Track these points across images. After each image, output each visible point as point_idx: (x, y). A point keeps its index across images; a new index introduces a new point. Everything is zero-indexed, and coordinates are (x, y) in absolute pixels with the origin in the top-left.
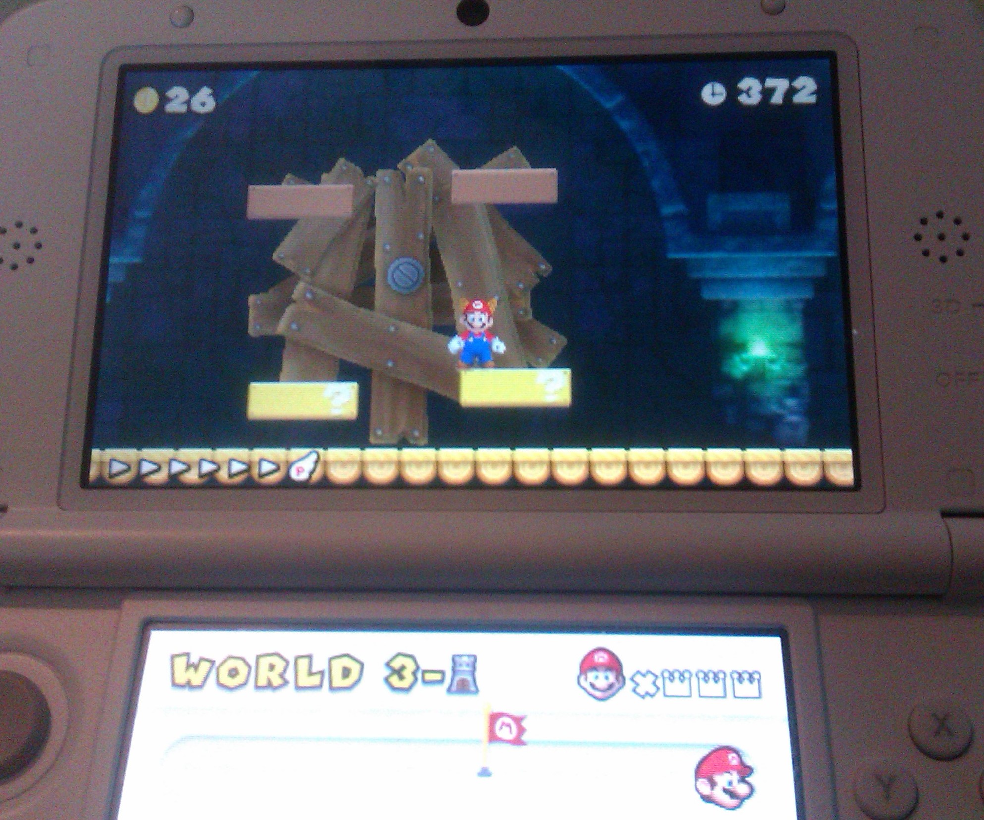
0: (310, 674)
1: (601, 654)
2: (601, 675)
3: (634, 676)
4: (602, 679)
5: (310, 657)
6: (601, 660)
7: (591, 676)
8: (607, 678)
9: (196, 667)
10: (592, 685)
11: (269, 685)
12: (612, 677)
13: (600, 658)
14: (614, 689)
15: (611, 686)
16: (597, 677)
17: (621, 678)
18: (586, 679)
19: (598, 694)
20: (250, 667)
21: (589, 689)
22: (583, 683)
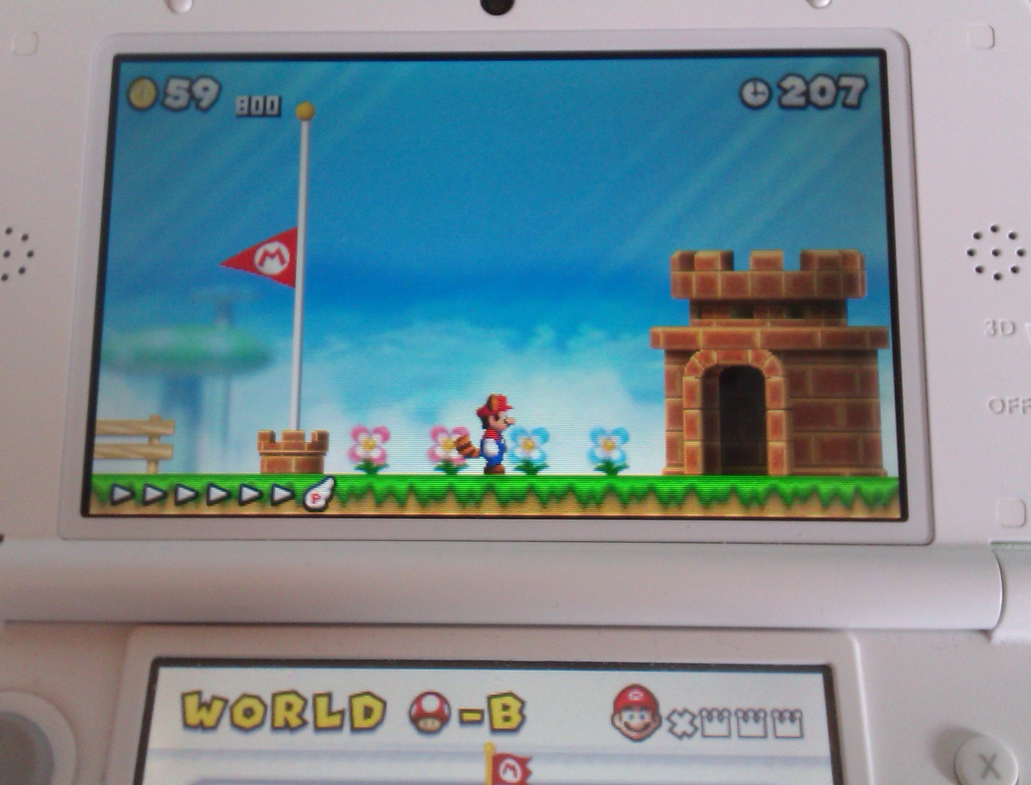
0: (330, 713)
1: (636, 692)
2: (637, 714)
3: (671, 715)
4: (636, 719)
5: (329, 696)
6: (636, 699)
7: (626, 715)
8: (642, 717)
9: (208, 706)
10: (627, 725)
11: (287, 727)
12: (647, 717)
13: (635, 696)
14: (650, 730)
15: (647, 726)
16: (631, 717)
17: (657, 719)
18: (620, 719)
19: (633, 734)
20: (265, 706)
21: (624, 729)
22: (618, 723)
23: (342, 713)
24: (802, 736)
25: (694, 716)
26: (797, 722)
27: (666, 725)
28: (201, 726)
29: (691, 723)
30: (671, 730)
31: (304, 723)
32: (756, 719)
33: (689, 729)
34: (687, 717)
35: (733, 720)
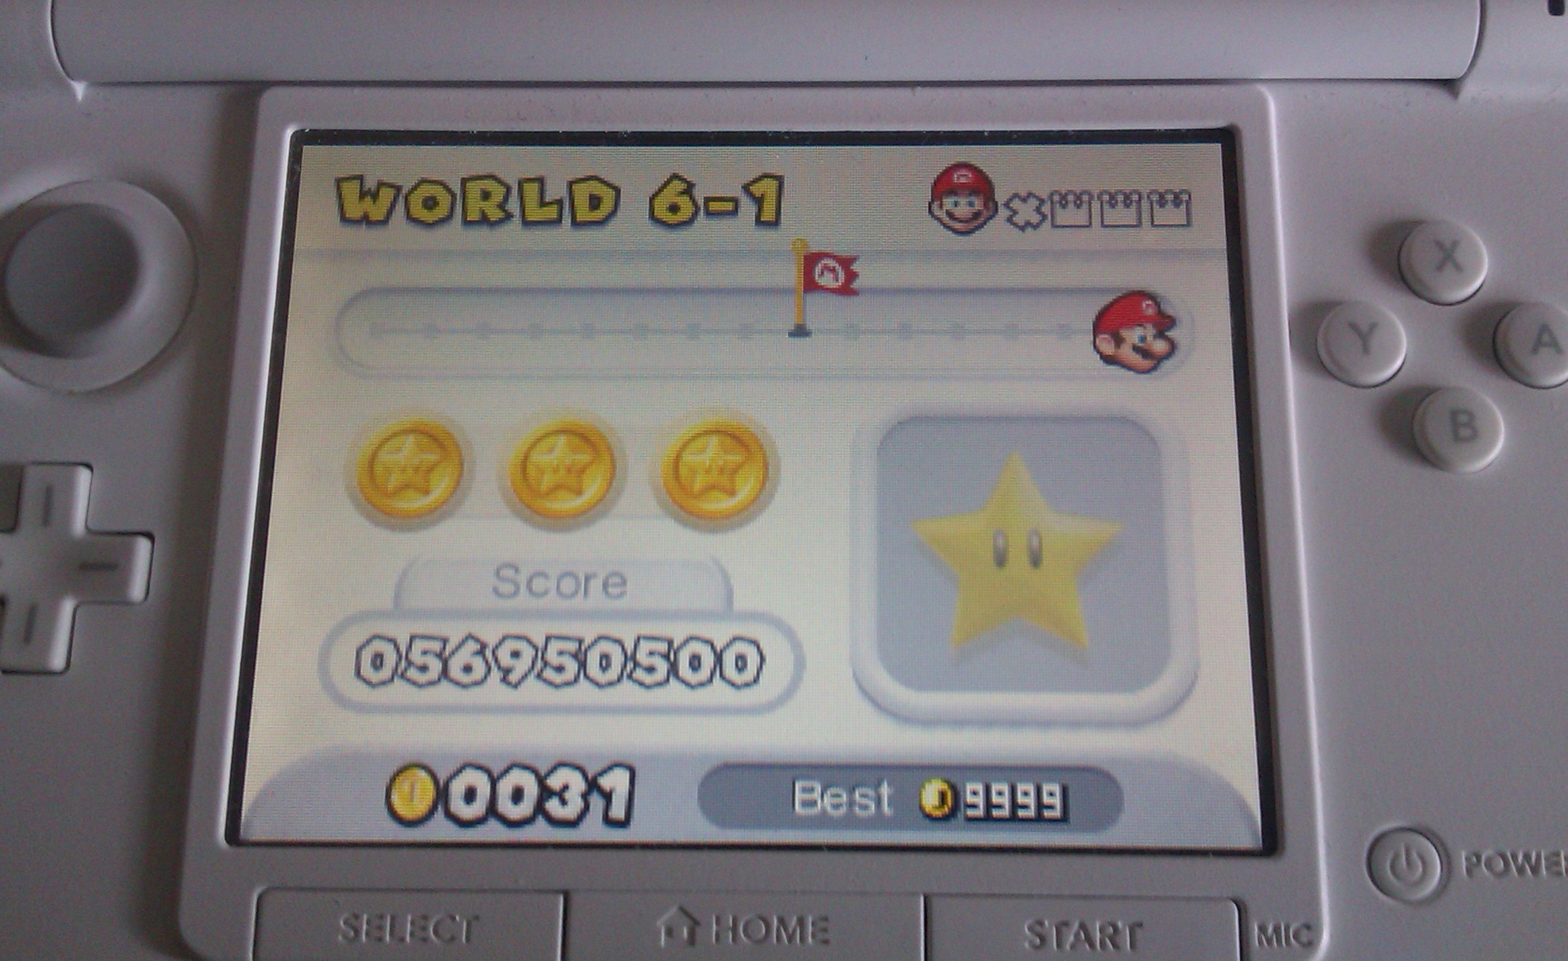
0: (543, 204)
1: (964, 172)
2: (963, 201)
3: (1011, 200)
4: (963, 206)
5: (541, 181)
6: (963, 180)
7: (948, 202)
8: (971, 204)
9: (375, 196)
10: (950, 215)
11: (484, 220)
12: (978, 204)
13: (962, 178)
14: (982, 219)
15: (977, 215)
16: (956, 204)
17: (991, 205)
18: (941, 206)
19: (958, 226)
20: (453, 195)
21: (946, 219)
22: (937, 212)
23: (560, 203)
24: (1189, 224)
25: (1042, 201)
26: (1183, 207)
27: (1003, 213)
28: (366, 220)
29: (1038, 210)
30: (1009, 220)
31: (509, 216)
32: (1127, 203)
33: (1035, 218)
34: (1034, 203)
35: (1096, 205)
